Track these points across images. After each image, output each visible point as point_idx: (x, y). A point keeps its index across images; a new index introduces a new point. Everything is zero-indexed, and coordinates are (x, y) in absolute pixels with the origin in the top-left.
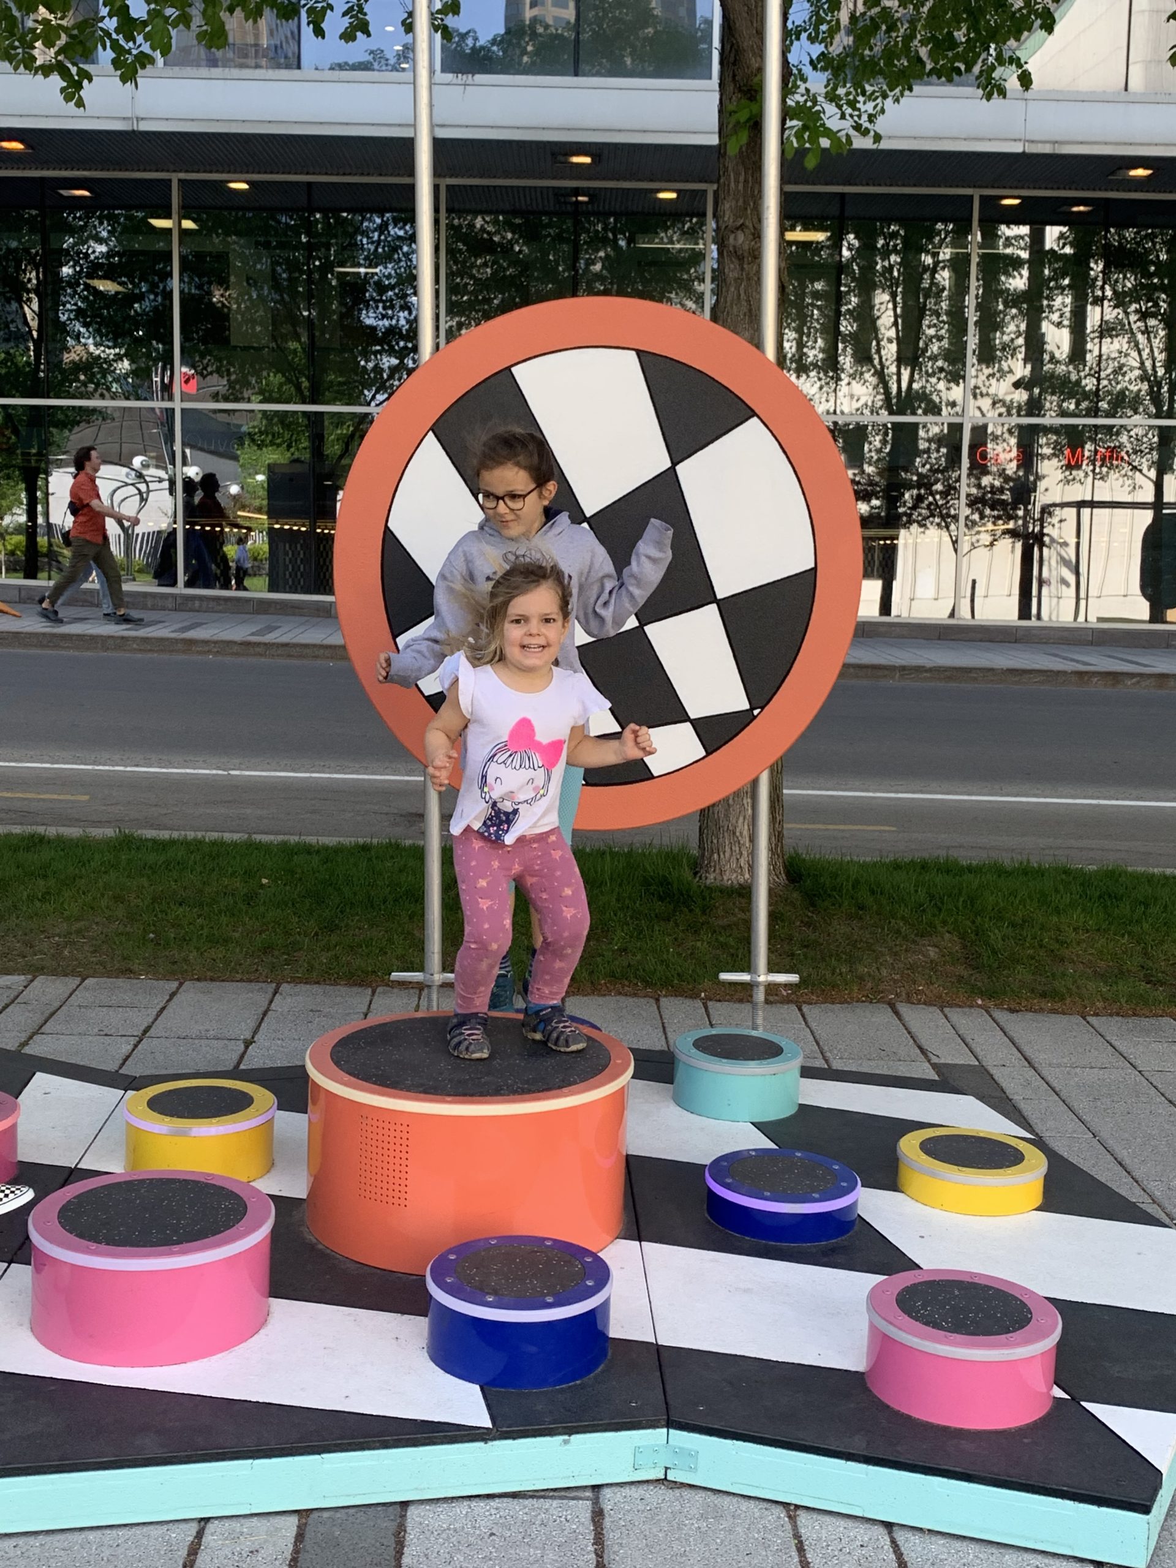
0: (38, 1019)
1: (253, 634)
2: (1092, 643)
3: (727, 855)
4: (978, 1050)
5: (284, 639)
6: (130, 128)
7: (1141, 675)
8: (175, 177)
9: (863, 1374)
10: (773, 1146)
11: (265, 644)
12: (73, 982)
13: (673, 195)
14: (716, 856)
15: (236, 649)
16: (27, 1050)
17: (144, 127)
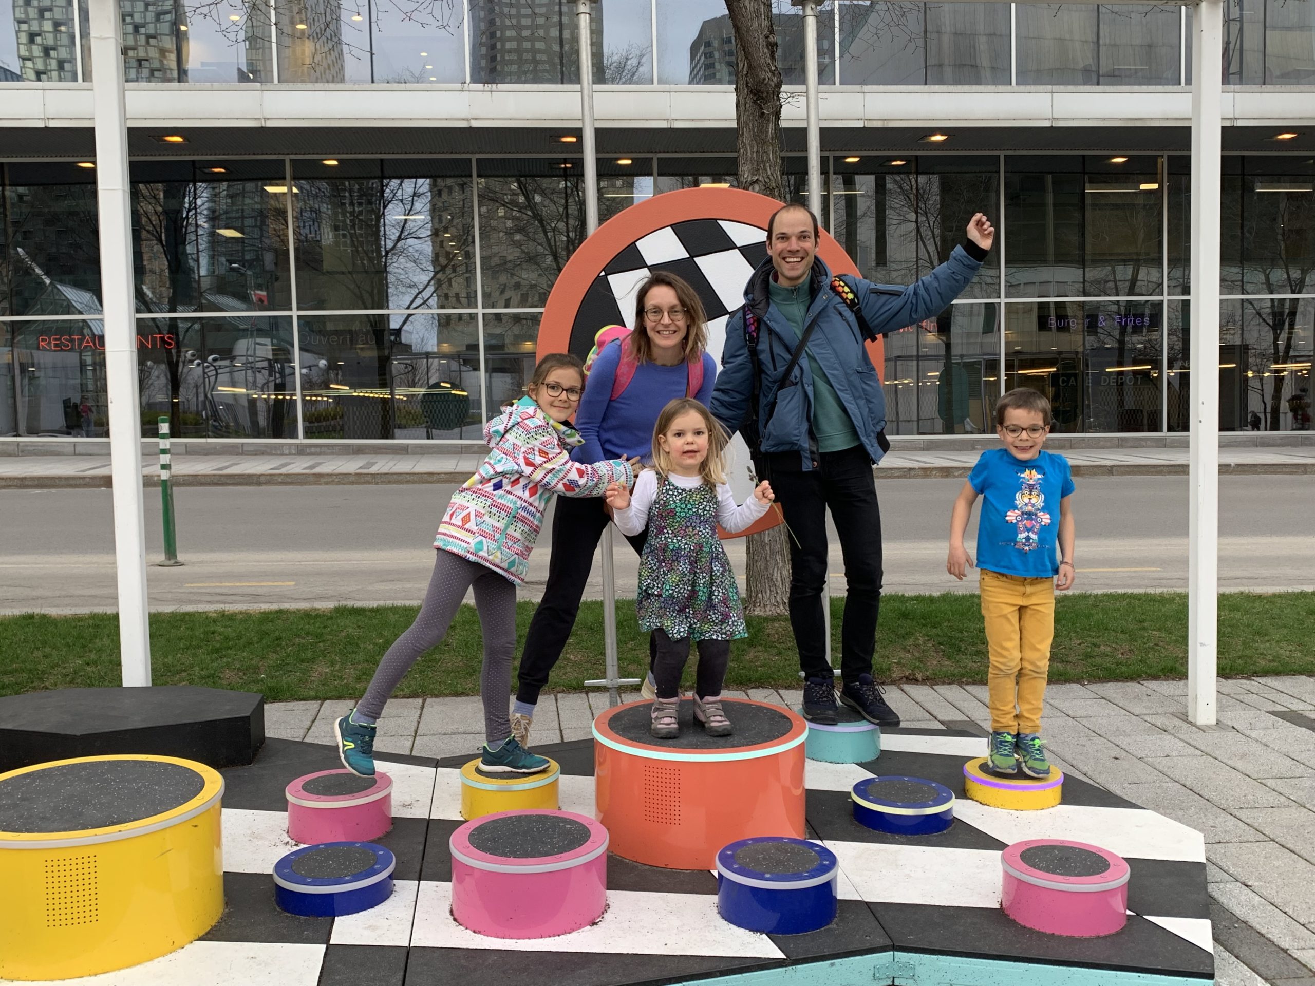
1: (361, 468)
2: (923, 449)
3: (768, 594)
4: (966, 711)
5: (385, 470)
6: (259, 125)
7: (964, 468)
8: (287, 158)
9: (1001, 910)
10: (876, 776)
11: (372, 474)
13: (629, 162)
14: (760, 595)
15: (352, 479)
17: (270, 124)
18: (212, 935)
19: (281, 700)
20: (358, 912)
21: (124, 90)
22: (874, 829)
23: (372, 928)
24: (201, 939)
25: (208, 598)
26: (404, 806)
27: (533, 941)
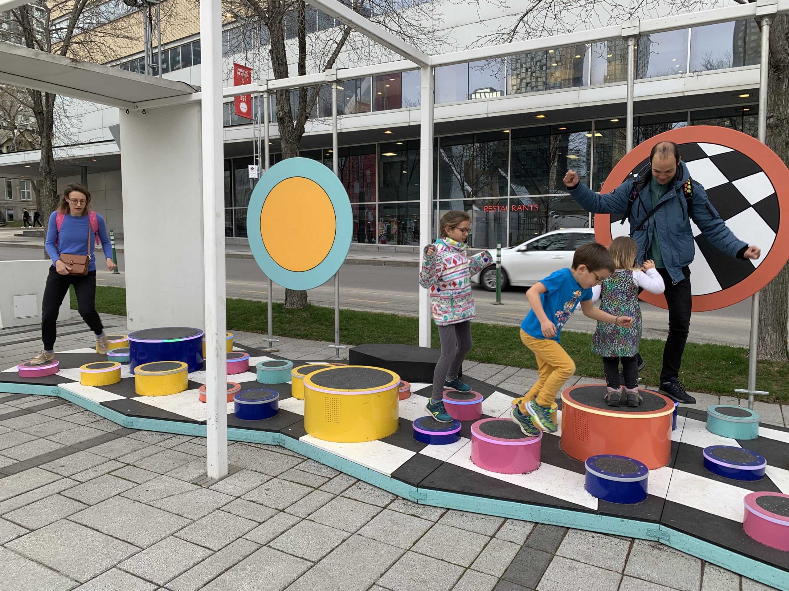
0: (504, 378)
6: (577, 107)
8: (593, 120)
9: (742, 524)
10: (740, 447)
12: (518, 369)
16: (498, 386)
17: (582, 105)
18: (384, 440)
19: (490, 363)
20: (438, 444)
21: (434, 108)
22: (709, 470)
23: (438, 452)
24: (379, 440)
25: (501, 319)
26: (492, 411)
27: (494, 473)
